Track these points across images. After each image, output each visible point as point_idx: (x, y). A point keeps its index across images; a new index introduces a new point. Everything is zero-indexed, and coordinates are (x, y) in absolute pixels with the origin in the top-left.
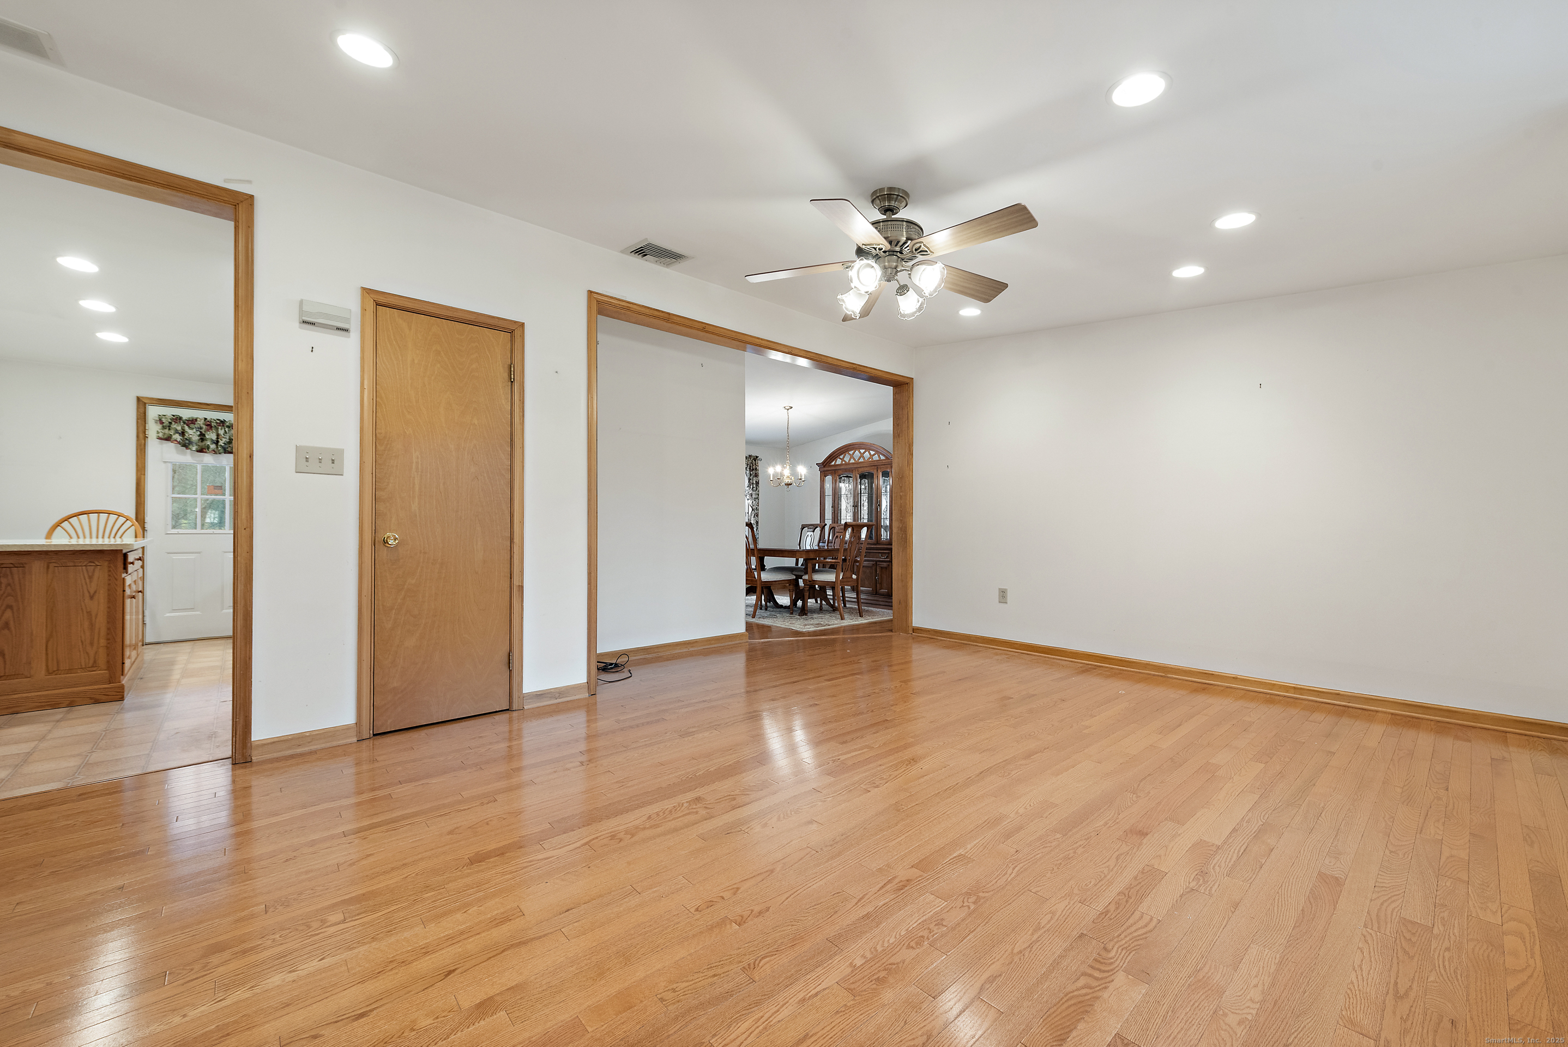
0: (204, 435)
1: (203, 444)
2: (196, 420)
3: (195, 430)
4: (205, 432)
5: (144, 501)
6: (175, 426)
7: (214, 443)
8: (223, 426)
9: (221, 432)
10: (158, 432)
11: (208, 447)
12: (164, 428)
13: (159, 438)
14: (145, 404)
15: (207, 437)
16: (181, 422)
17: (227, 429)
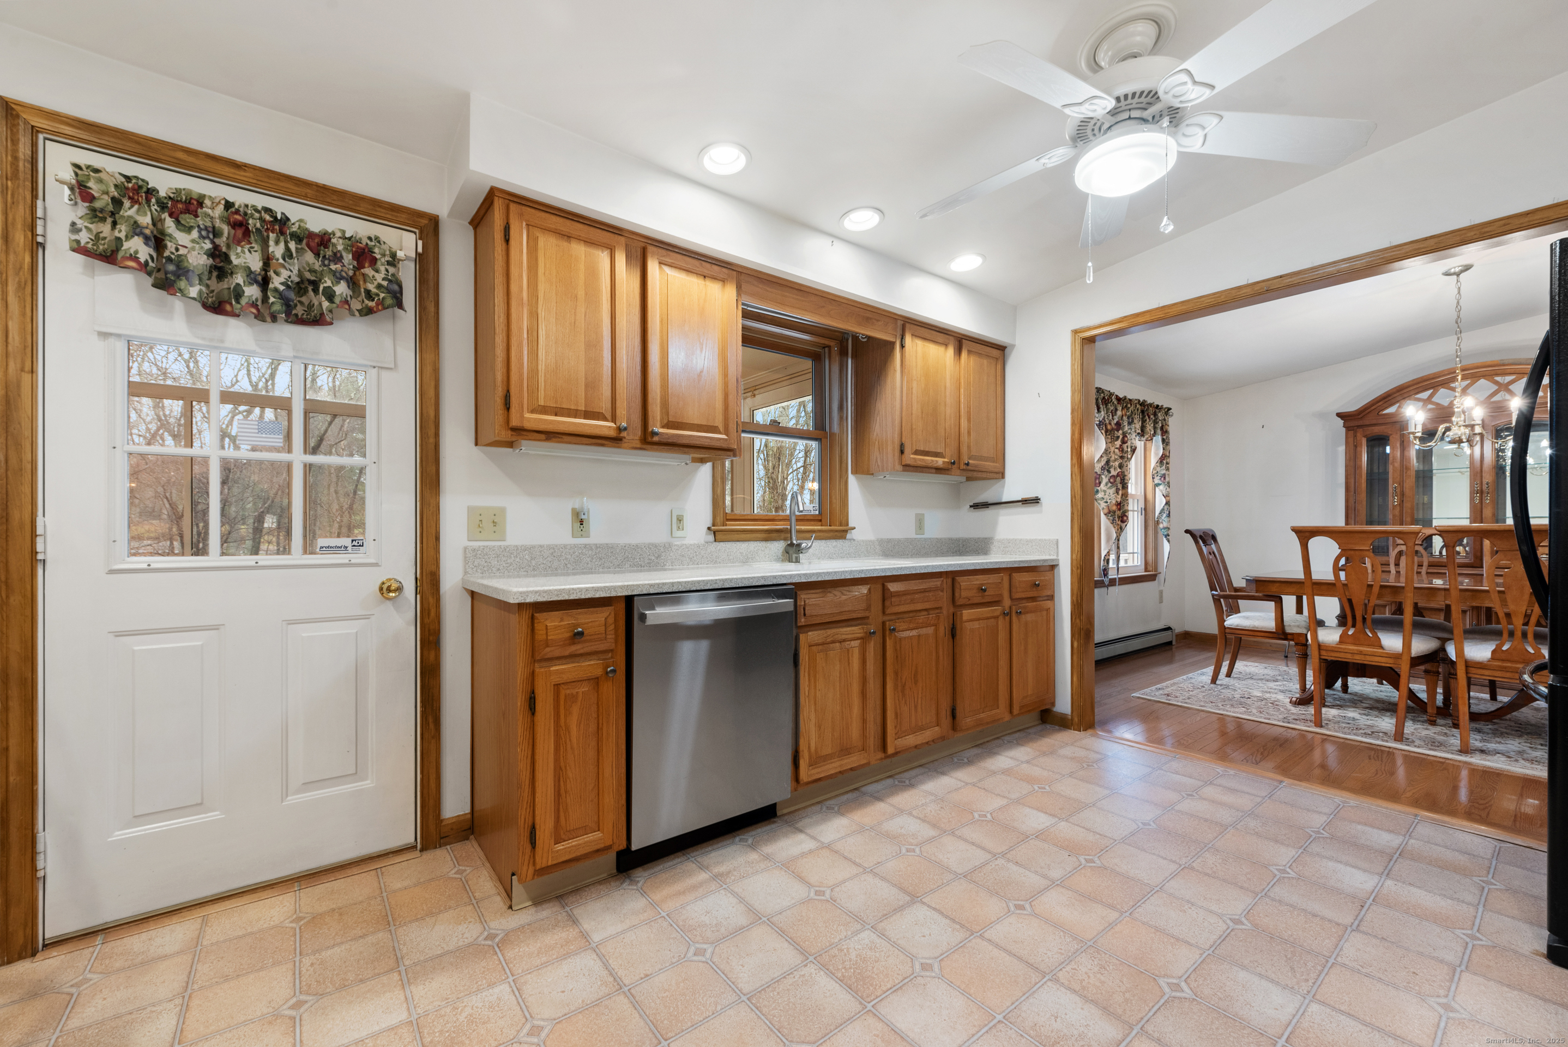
0: (226, 258)
1: (224, 284)
2: (201, 204)
3: (195, 234)
4: (228, 246)
5: (34, 463)
6: (132, 212)
7: (256, 282)
8: (282, 232)
9: (277, 250)
10: (74, 228)
11: (238, 293)
12: (96, 215)
13: (78, 248)
14: (35, 131)
15: (235, 261)
16: (153, 200)
17: (292, 245)
